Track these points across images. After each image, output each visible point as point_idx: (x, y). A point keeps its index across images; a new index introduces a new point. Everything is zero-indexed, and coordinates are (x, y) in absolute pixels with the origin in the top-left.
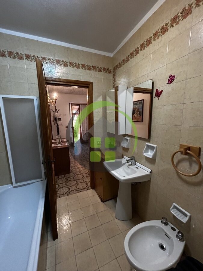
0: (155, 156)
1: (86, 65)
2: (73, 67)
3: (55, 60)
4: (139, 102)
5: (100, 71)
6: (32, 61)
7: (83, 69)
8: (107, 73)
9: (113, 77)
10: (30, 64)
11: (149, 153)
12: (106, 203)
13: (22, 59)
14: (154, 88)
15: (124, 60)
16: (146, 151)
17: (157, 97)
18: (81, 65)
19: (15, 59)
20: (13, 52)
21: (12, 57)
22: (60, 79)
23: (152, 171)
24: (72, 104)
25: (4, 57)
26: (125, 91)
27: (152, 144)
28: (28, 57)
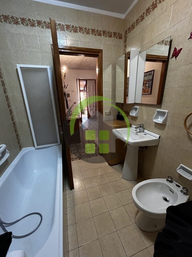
0: (165, 121)
1: (96, 29)
2: (83, 33)
3: (65, 25)
4: (149, 73)
5: (110, 36)
6: (43, 28)
7: (93, 34)
8: (118, 38)
9: (124, 43)
10: (41, 31)
11: (159, 120)
12: (113, 166)
13: (34, 26)
14: (172, 47)
15: (137, 20)
16: (156, 118)
17: (174, 57)
18: (91, 30)
19: (28, 26)
20: (26, 19)
21: (25, 24)
22: (71, 47)
23: (160, 137)
24: (79, 80)
25: (18, 24)
26: (138, 56)
27: (164, 109)
28: (40, 23)
